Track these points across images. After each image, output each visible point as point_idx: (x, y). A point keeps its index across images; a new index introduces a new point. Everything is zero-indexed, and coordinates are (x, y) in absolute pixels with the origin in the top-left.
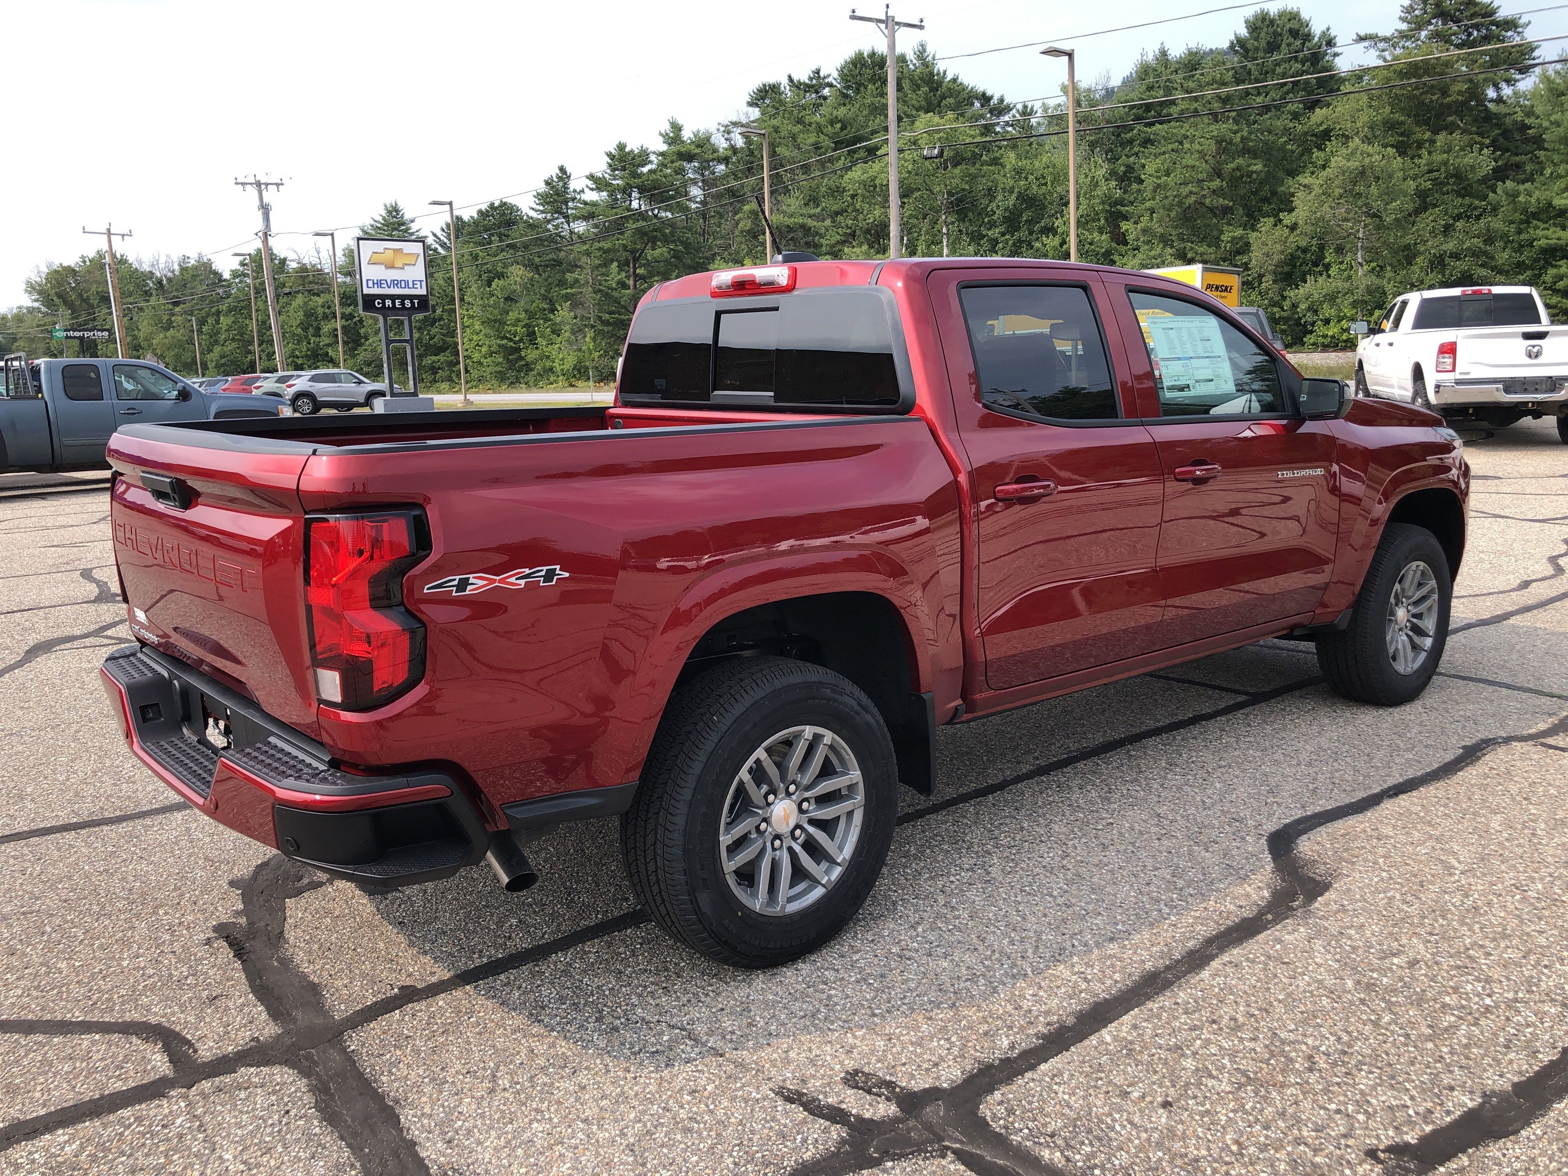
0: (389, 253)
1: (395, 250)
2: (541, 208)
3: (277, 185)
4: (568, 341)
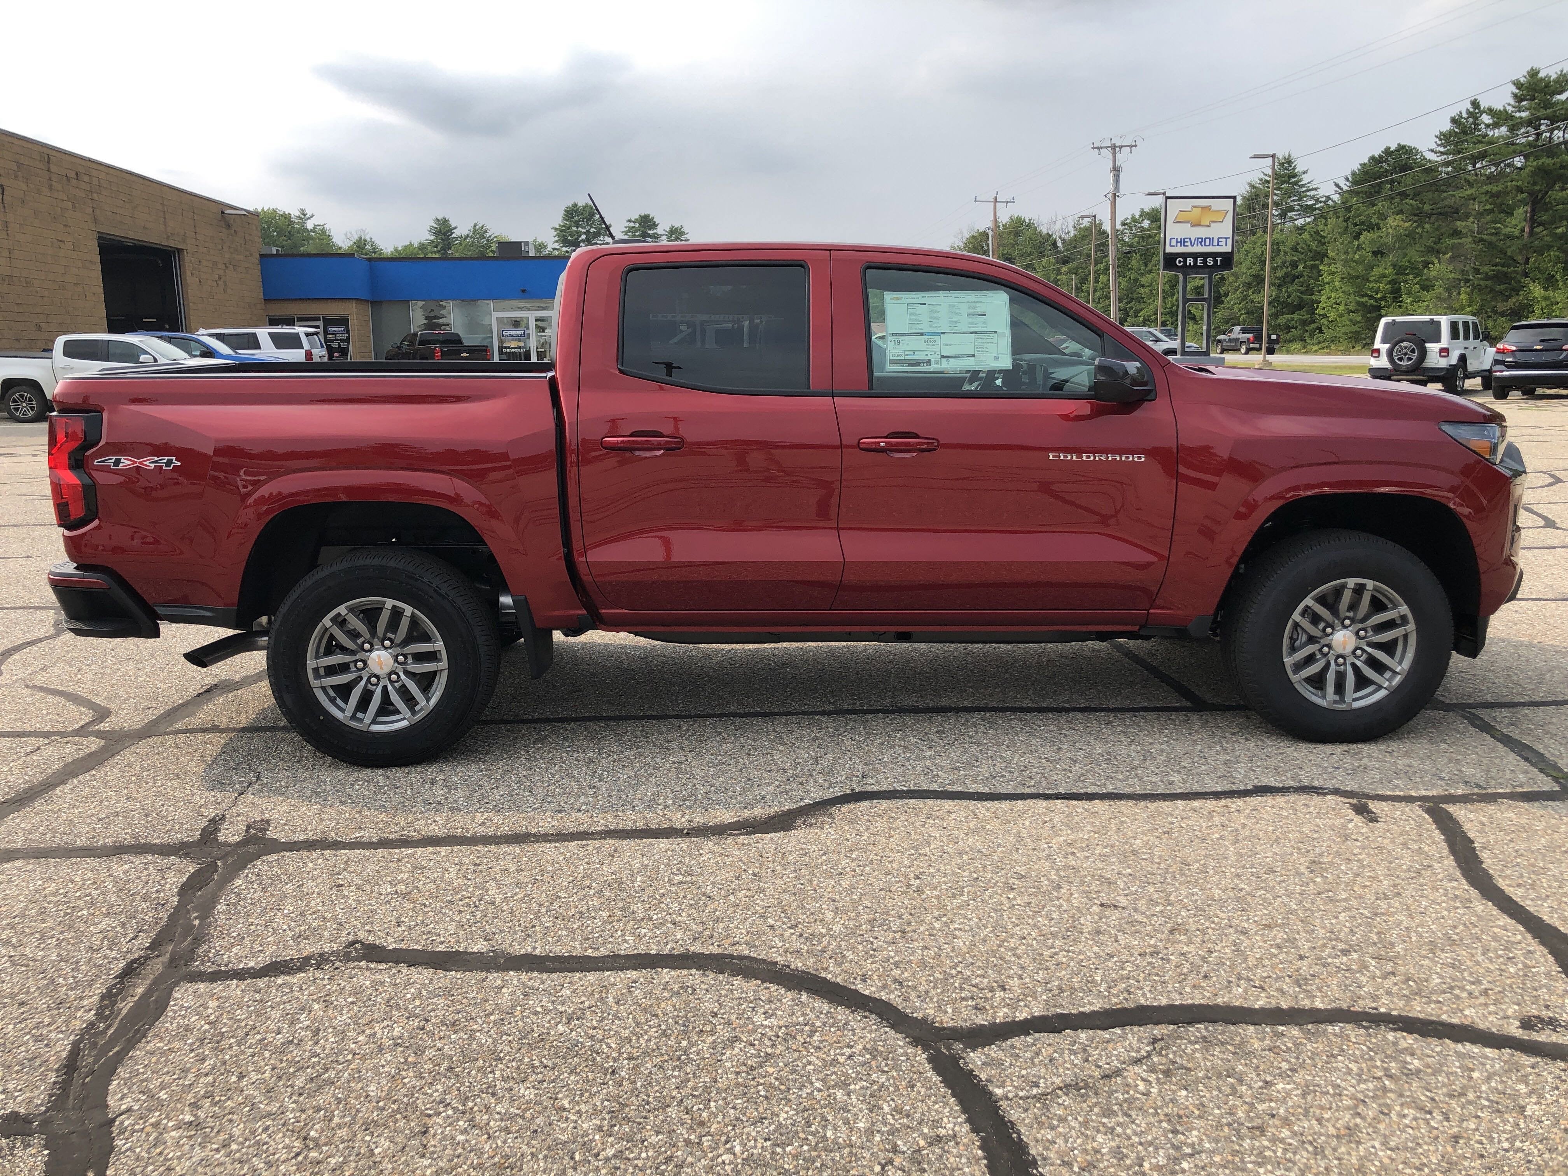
0: (1197, 211)
1: (1202, 208)
2: (1442, 149)
3: (1131, 147)
4: (1439, 298)
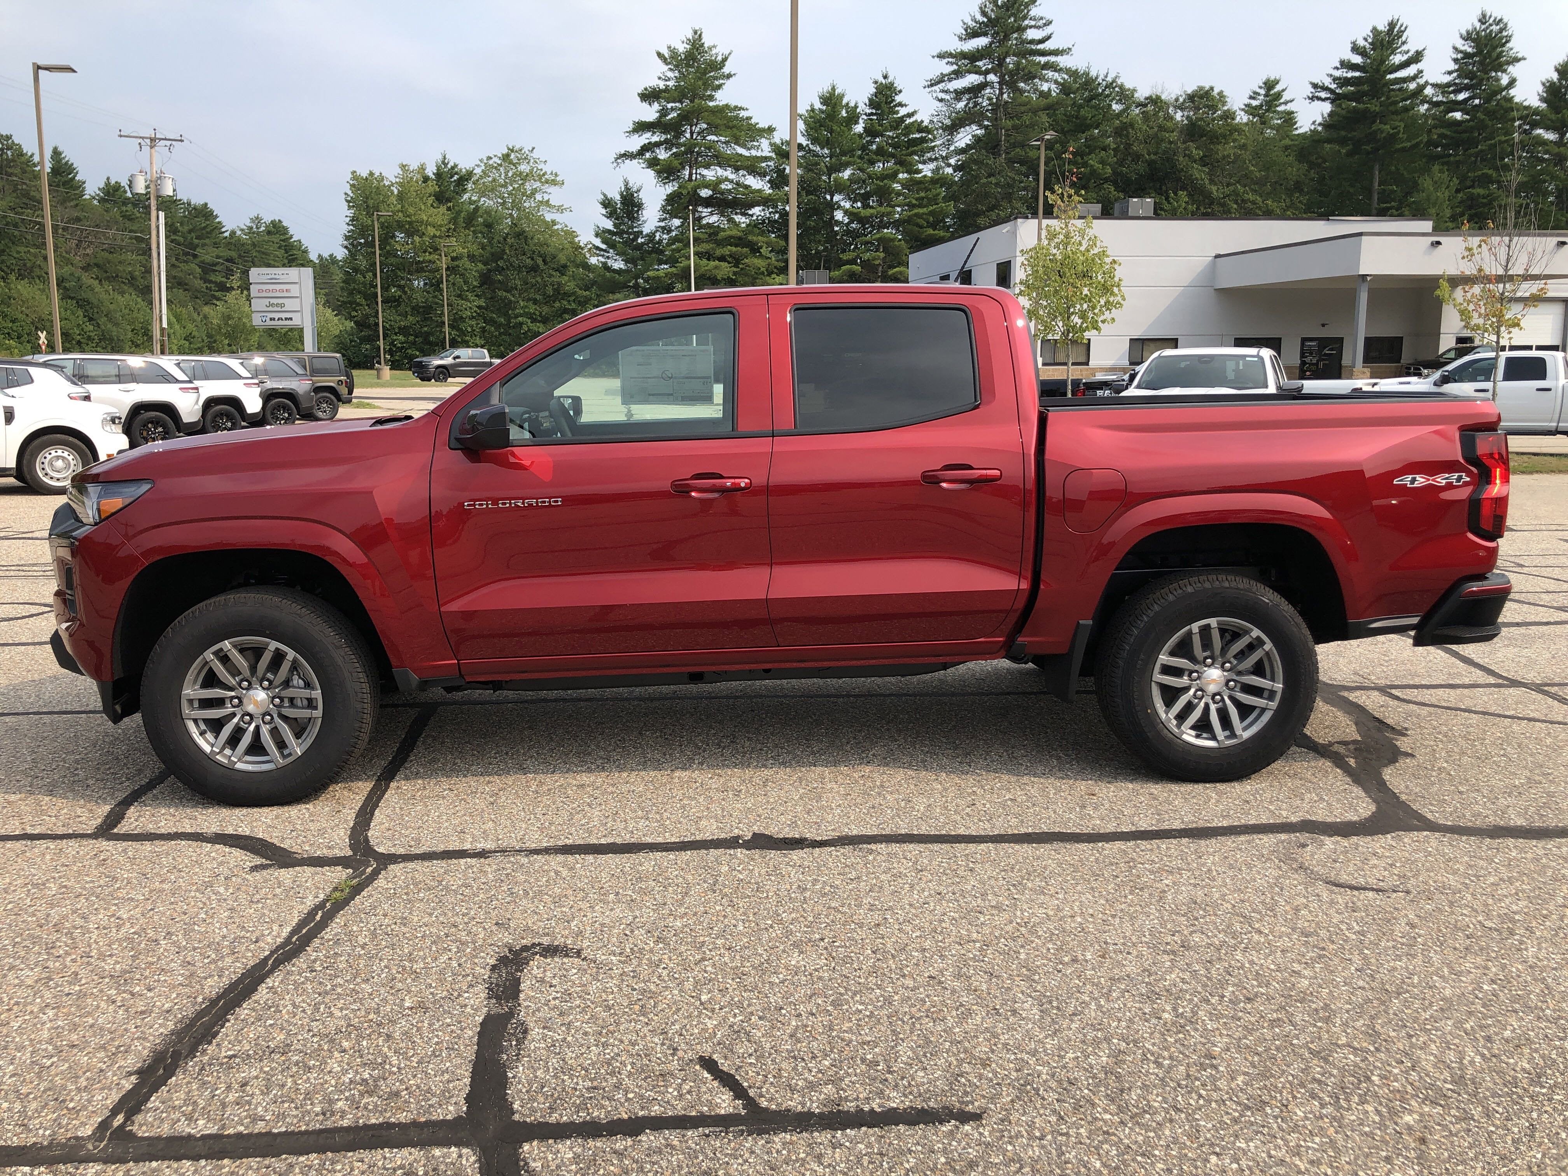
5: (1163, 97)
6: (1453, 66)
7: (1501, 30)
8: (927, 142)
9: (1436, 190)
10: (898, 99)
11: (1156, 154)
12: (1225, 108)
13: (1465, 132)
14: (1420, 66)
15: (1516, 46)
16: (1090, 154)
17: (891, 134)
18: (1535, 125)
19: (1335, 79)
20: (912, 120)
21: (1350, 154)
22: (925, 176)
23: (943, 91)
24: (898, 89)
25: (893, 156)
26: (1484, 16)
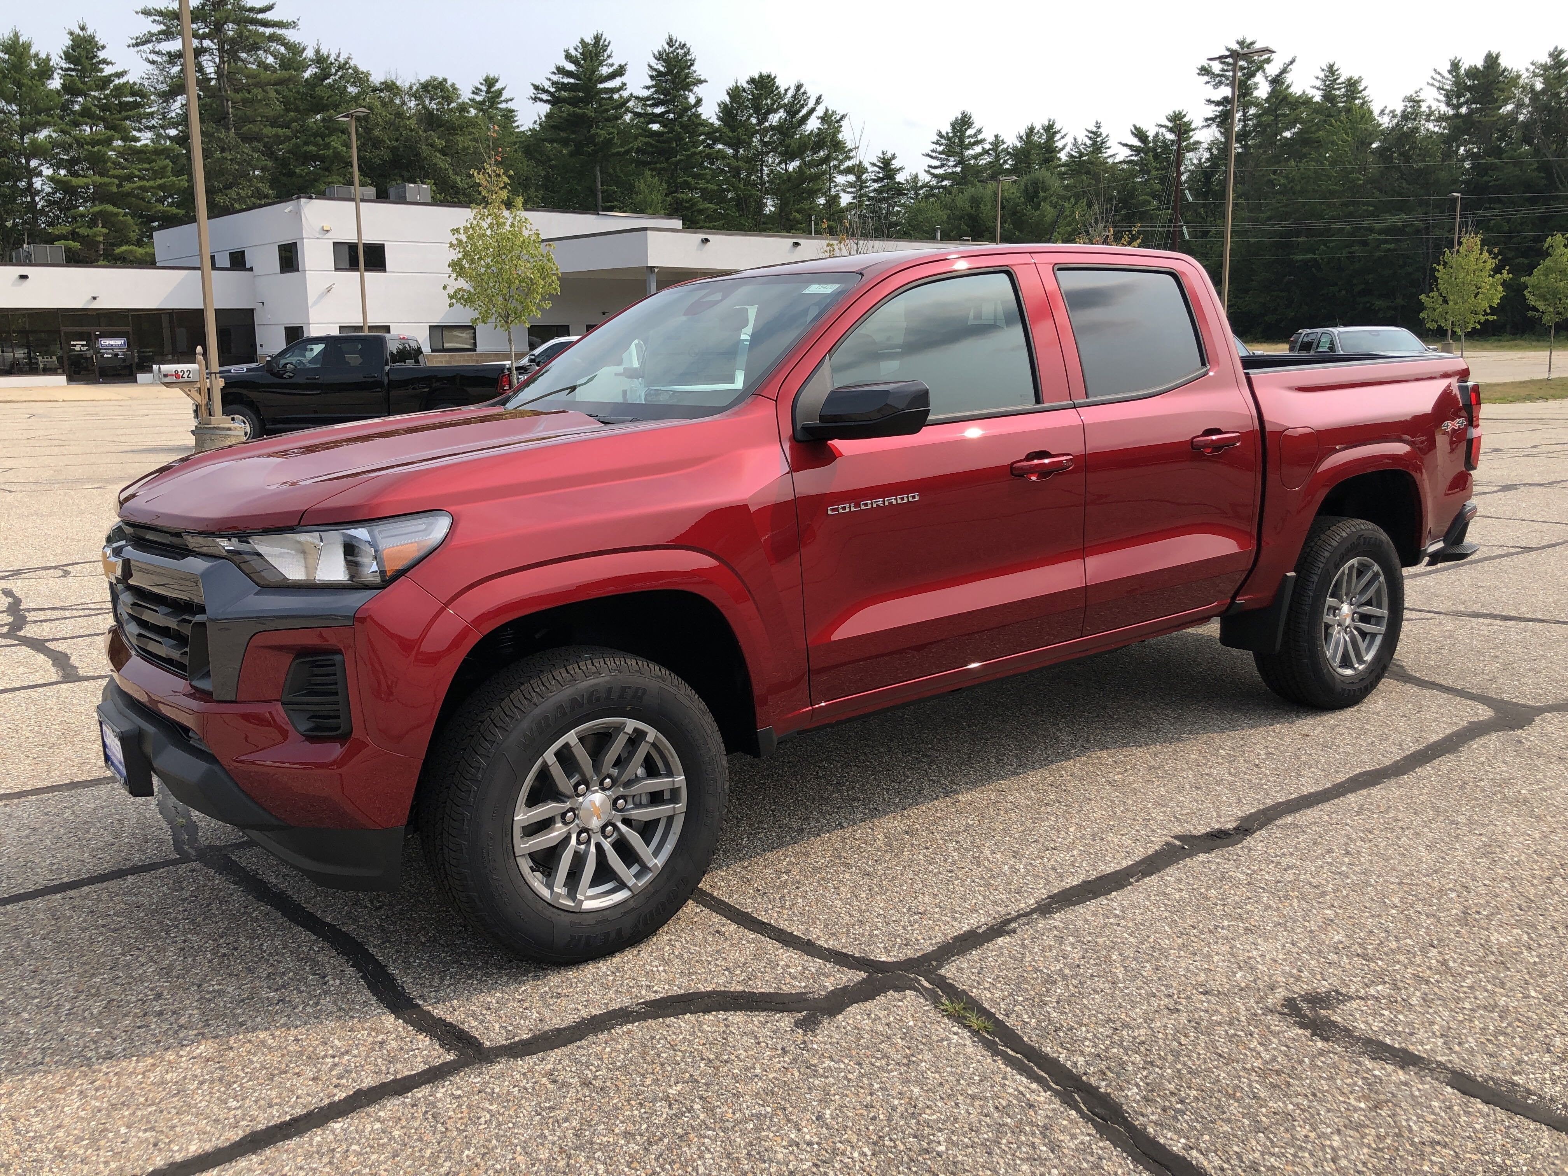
5: (398, 83)
6: (650, 83)
7: (686, 54)
8: (143, 106)
9: (651, 192)
10: (102, 55)
11: (397, 140)
12: (460, 101)
13: (664, 142)
14: (624, 79)
15: (699, 69)
16: (330, 135)
17: (96, 94)
18: (716, 141)
19: (554, 83)
20: (122, 80)
21: (572, 155)
22: (146, 145)
23: (153, 52)
24: (101, 43)
25: (102, 119)
26: (671, 40)
